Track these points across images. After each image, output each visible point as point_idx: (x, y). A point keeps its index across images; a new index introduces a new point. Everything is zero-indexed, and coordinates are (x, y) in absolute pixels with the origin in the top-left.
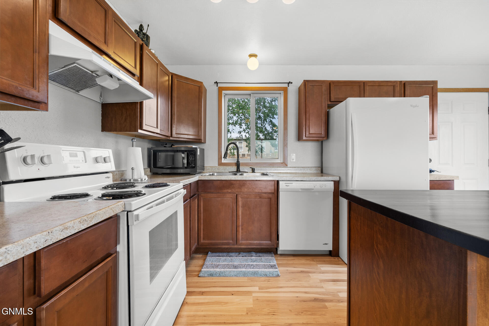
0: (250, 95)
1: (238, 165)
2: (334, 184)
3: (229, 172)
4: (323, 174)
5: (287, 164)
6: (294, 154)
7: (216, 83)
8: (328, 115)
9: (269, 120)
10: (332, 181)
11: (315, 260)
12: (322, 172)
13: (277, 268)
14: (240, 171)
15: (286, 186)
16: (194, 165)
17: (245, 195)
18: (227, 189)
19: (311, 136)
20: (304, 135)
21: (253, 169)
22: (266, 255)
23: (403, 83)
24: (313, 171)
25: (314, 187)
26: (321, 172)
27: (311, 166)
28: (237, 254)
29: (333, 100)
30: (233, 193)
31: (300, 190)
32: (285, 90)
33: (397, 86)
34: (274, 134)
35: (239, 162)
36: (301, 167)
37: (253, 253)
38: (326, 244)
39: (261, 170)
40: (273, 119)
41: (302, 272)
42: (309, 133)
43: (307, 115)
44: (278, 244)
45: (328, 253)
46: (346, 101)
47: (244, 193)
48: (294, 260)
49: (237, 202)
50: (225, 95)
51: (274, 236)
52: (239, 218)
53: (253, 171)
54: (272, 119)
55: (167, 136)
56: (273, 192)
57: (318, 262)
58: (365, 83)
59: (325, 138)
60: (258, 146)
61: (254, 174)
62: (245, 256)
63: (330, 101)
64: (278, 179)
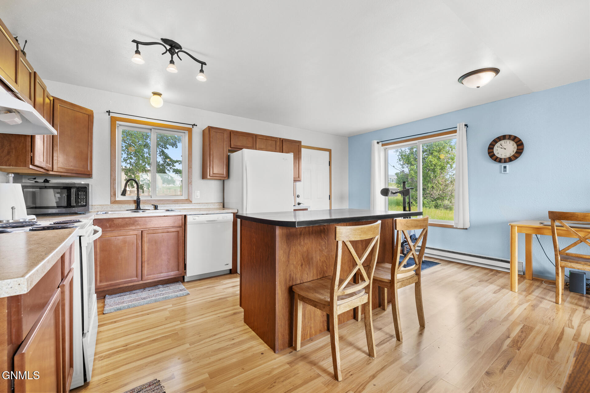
0: (151, 129)
1: (138, 202)
2: (234, 215)
3: (127, 210)
4: (225, 209)
5: (191, 200)
6: (199, 192)
7: (109, 112)
8: (228, 158)
9: (161, 150)
10: (232, 213)
11: (218, 279)
12: (224, 207)
13: (186, 290)
14: (140, 208)
15: (193, 219)
16: (84, 204)
17: (152, 231)
18: (131, 226)
19: (215, 175)
20: (208, 174)
21: (156, 206)
22: (174, 284)
23: (281, 139)
24: (217, 206)
25: (218, 218)
26: (222, 207)
27: (214, 202)
28: (142, 290)
29: (233, 147)
30: (138, 230)
31: (206, 222)
32: (190, 131)
33: (278, 142)
34: (166, 167)
35: (140, 199)
36: (205, 203)
37: (160, 285)
38: (227, 264)
39: (165, 206)
40: (165, 149)
41: (208, 288)
42: (213, 173)
43: (211, 157)
44: (185, 273)
45: (228, 272)
46: (242, 151)
47: (150, 229)
48: (200, 282)
49: (143, 238)
50: (119, 125)
51: (182, 265)
52: (145, 254)
53: (156, 208)
54: (163, 149)
55: (48, 170)
56: (181, 225)
57: (220, 280)
58: (257, 136)
59: (226, 178)
60: (143, 181)
61: (157, 211)
62: (152, 290)
63: (230, 147)
64: (185, 214)
